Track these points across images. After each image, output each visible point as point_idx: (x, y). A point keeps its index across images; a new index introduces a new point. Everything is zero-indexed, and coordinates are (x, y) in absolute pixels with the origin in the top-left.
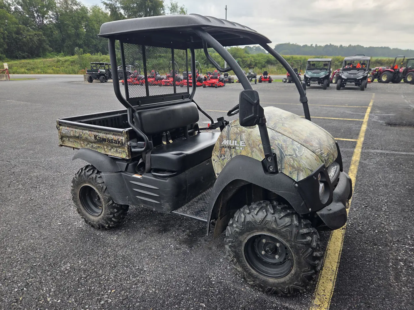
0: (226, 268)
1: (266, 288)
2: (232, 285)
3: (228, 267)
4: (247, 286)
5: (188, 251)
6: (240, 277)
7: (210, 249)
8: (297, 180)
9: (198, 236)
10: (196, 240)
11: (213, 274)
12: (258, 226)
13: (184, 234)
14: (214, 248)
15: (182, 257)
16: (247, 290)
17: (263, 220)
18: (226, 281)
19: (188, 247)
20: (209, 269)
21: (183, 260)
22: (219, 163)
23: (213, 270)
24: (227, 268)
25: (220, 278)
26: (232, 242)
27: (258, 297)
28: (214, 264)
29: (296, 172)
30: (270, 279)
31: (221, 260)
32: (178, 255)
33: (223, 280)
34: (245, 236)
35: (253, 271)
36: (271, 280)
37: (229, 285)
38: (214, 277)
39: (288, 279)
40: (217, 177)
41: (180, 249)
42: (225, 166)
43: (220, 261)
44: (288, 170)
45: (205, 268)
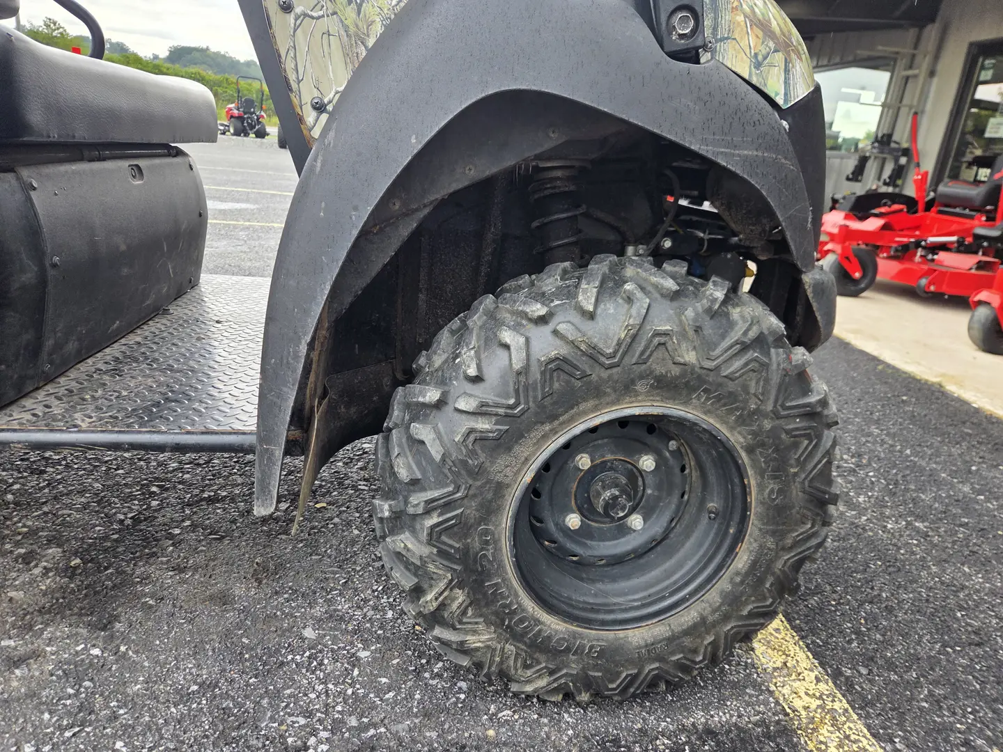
0: (355, 661)
1: (612, 681)
2: (434, 735)
3: (363, 654)
4: (500, 710)
5: (96, 652)
6: (439, 676)
7: (224, 599)
8: (786, 101)
9: (128, 562)
10: (124, 582)
11: (302, 721)
12: (605, 374)
13: (37, 571)
14: (239, 590)
15: (70, 697)
16: (512, 730)
17: (634, 337)
18: (394, 728)
19: (84, 631)
20: (265, 702)
21: (81, 708)
22: (332, 24)
23: (289, 696)
24: (358, 659)
25: (353, 722)
26: (448, 506)
27: (577, 736)
28: (282, 664)
29: (779, 58)
30: (630, 633)
31: (309, 633)
32: (32, 695)
33: (372, 732)
34: (522, 450)
35: (553, 625)
36: (637, 636)
37: (414, 740)
38: (314, 733)
39: (718, 600)
40: (316, 133)
41: (36, 655)
42: (371, 42)
43: (303, 639)
44: (744, 43)
45: (241, 706)
